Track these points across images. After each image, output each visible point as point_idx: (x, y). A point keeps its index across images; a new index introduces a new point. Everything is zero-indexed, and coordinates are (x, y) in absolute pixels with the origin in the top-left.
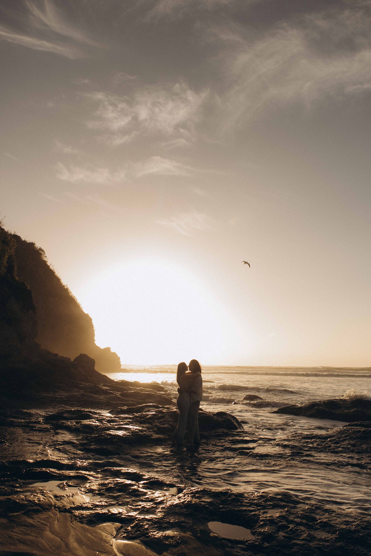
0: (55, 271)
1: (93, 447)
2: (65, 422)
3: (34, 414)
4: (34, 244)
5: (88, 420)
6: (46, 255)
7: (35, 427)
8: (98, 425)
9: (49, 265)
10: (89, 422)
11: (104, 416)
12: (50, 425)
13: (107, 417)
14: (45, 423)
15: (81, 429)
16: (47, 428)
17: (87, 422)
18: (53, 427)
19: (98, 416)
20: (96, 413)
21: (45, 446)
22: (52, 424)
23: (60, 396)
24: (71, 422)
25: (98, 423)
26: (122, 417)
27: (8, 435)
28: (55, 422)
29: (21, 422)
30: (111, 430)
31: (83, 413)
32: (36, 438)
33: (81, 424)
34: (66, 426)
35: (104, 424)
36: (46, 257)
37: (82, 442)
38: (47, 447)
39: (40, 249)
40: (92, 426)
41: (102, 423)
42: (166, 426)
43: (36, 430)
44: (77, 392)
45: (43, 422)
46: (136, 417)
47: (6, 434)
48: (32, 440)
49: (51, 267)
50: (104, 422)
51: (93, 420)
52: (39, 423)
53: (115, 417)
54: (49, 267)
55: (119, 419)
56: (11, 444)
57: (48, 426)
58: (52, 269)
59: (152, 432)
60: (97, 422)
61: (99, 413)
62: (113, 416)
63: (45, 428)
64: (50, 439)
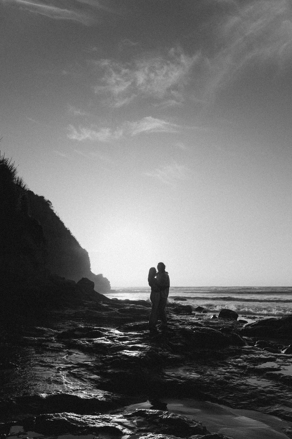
0: (60, 217)
1: (110, 371)
2: (77, 340)
3: (47, 331)
4: (44, 197)
5: (99, 338)
6: (53, 206)
7: (48, 346)
8: (110, 344)
9: (55, 213)
10: (101, 341)
11: (113, 333)
12: (62, 344)
13: (116, 334)
14: (58, 341)
15: (94, 349)
16: (59, 348)
17: (99, 340)
18: (65, 347)
19: (107, 333)
20: (105, 331)
21: (59, 370)
22: (64, 343)
23: (68, 313)
24: (82, 340)
25: (109, 342)
26: (132, 335)
27: (20, 357)
28: (66, 340)
29: (34, 341)
30: (124, 350)
31: (93, 330)
32: (48, 360)
33: (93, 343)
34: (78, 345)
35: (117, 342)
36: (53, 207)
37: (97, 364)
38: (61, 372)
39: (48, 201)
40: (105, 345)
41: (114, 342)
42: (179, 344)
43: (49, 350)
44: (82, 309)
45: (55, 340)
46: (145, 334)
47: (18, 355)
48: (44, 362)
49: (57, 214)
50: (115, 340)
51: (104, 338)
52: (51, 341)
53: (125, 335)
54: (55, 214)
55: (129, 337)
56: (23, 369)
57: (60, 345)
58: (57, 216)
59: (167, 351)
60: (108, 340)
61: (108, 330)
62: (122, 333)
63: (57, 348)
64: (64, 361)
